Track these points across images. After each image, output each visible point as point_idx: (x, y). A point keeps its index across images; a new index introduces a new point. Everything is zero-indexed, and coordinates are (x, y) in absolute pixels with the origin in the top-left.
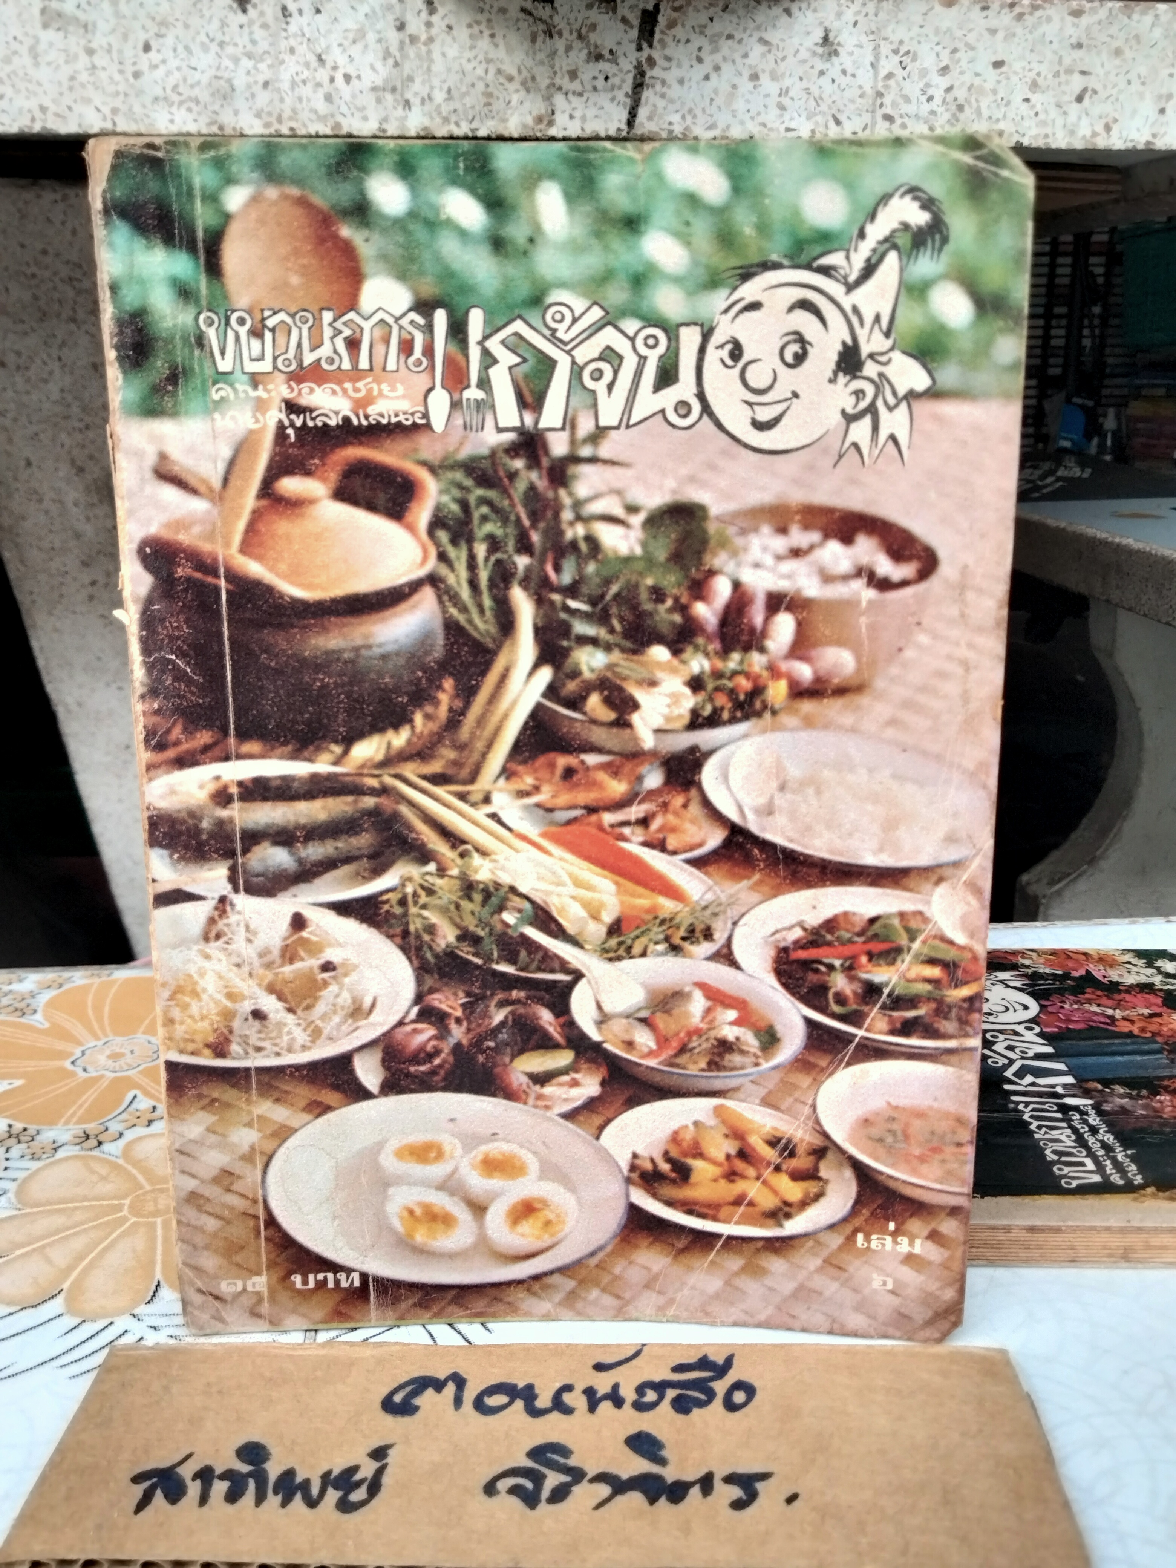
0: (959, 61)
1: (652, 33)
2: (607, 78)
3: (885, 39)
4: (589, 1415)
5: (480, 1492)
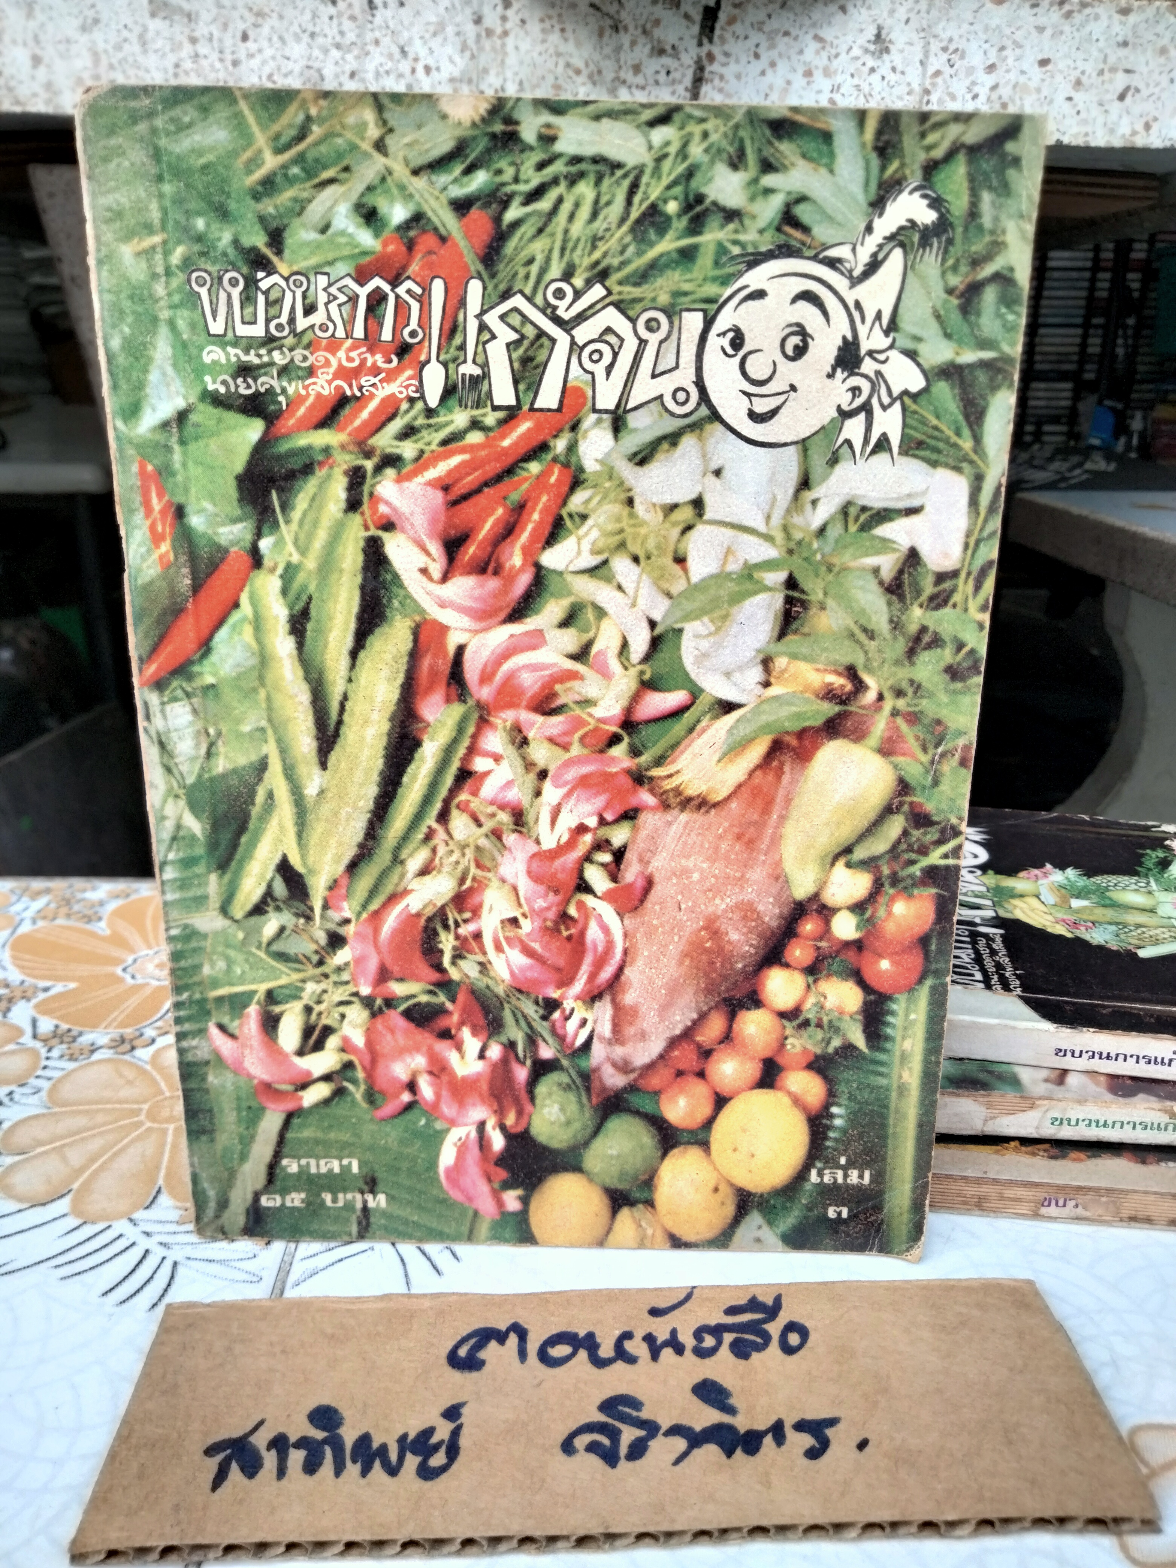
0: (1006, 58)
1: (712, 30)
2: (668, 73)
3: (935, 36)
4: (653, 1364)
5: (558, 1451)
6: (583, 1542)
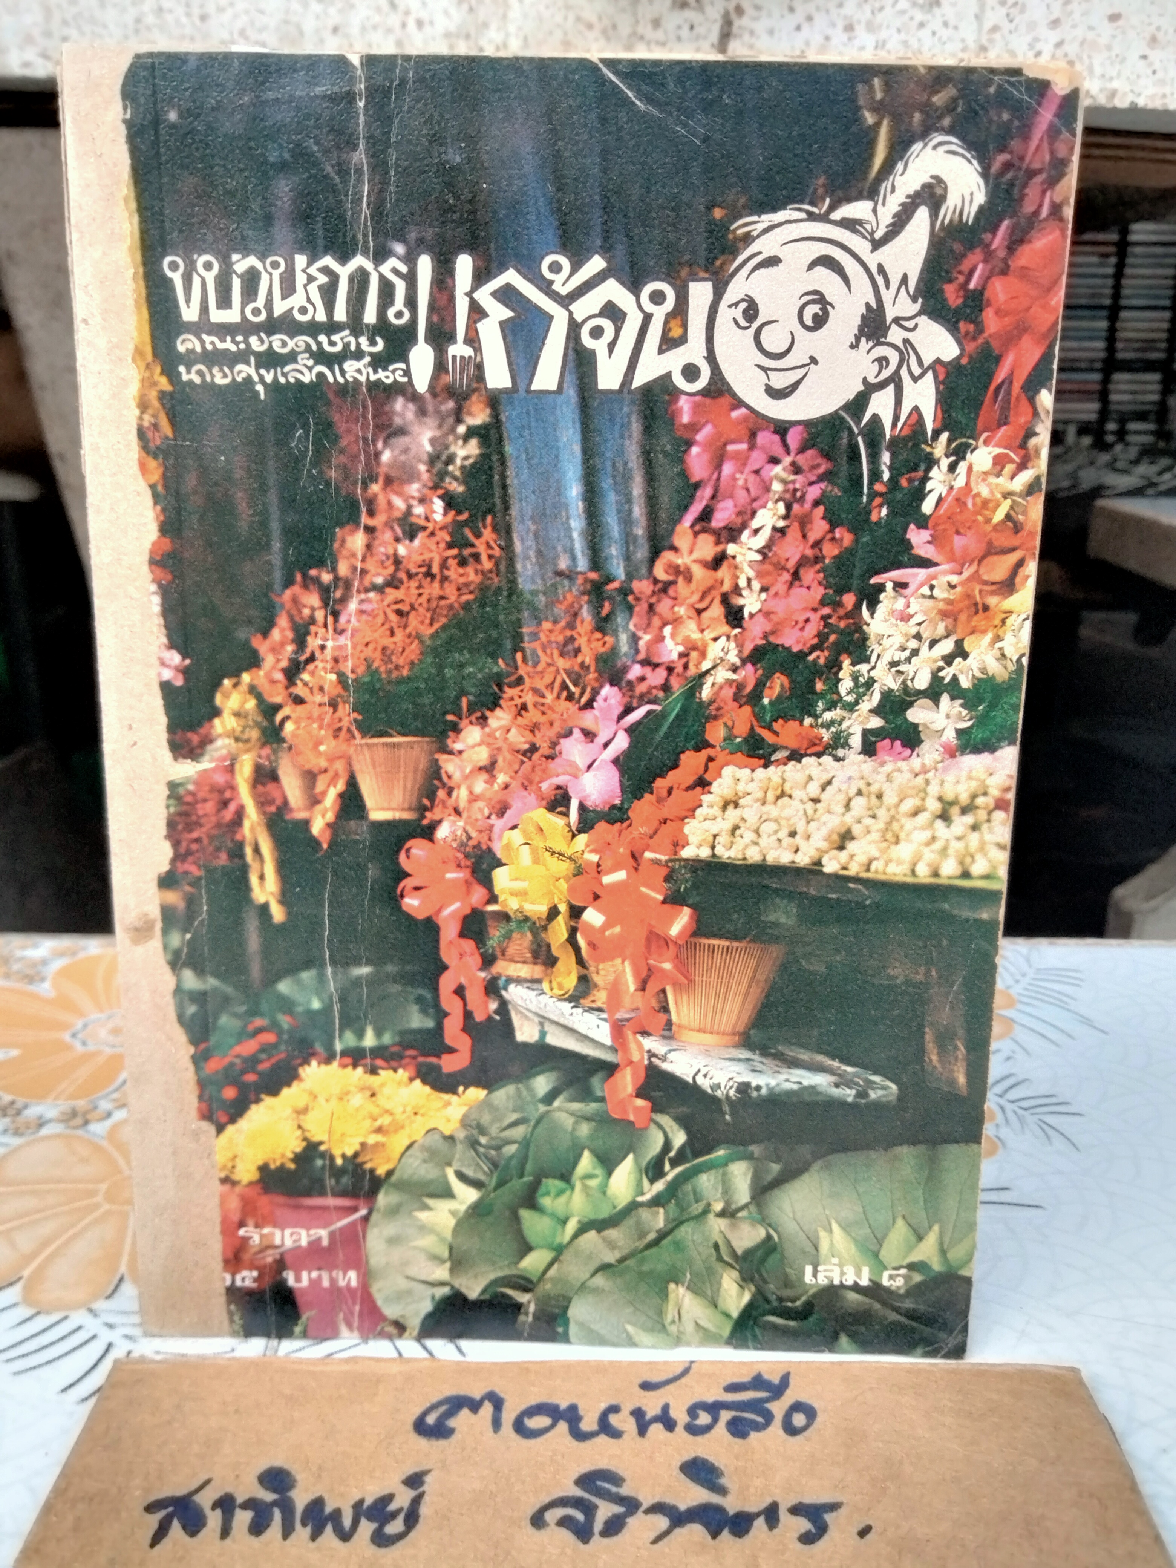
0: (1071, 13)
2: (692, 28)
4: (638, 1438)
5: (527, 1523)
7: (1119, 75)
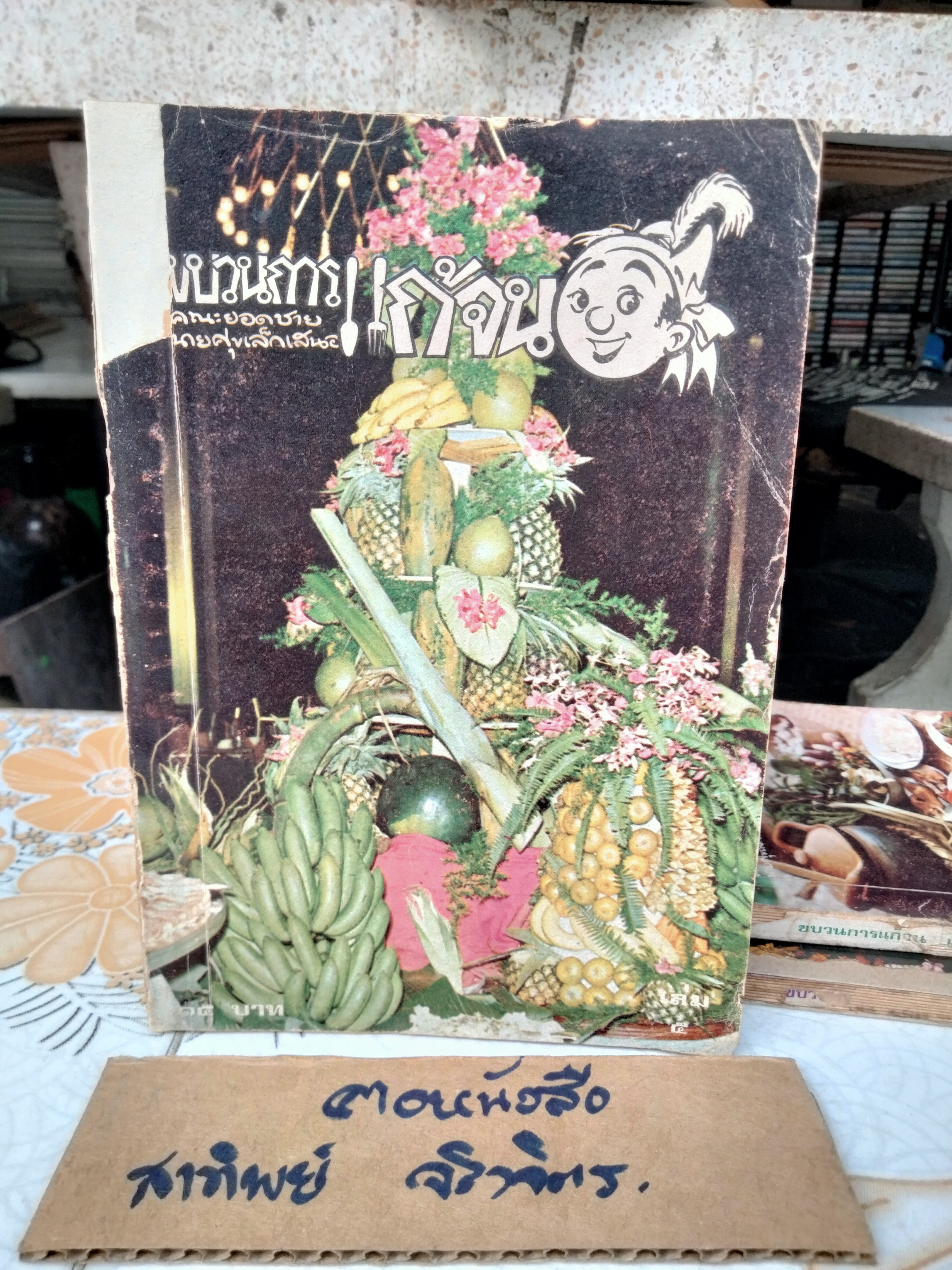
0: (820, 64)
1: (582, 41)
2: (546, 75)
3: (763, 46)
4: (484, 1117)
5: (403, 1184)
6: (416, 1256)
7: (854, 109)
